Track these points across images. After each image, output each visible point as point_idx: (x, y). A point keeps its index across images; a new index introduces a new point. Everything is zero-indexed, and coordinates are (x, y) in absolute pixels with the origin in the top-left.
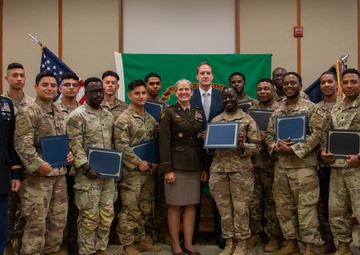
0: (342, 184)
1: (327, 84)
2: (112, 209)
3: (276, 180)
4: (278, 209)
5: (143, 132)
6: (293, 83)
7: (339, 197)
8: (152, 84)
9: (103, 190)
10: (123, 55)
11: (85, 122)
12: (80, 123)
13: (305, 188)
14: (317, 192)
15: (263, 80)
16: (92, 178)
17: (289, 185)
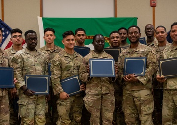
0: (171, 101)
1: (160, 34)
2: (44, 117)
3: (124, 98)
4: (126, 117)
5: (71, 67)
6: (135, 33)
7: (169, 109)
8: (79, 35)
9: (37, 105)
10: (43, 19)
11: (23, 59)
12: (19, 60)
13: (145, 102)
14: (152, 105)
15: (114, 32)
16: (29, 95)
17: (134, 102)
